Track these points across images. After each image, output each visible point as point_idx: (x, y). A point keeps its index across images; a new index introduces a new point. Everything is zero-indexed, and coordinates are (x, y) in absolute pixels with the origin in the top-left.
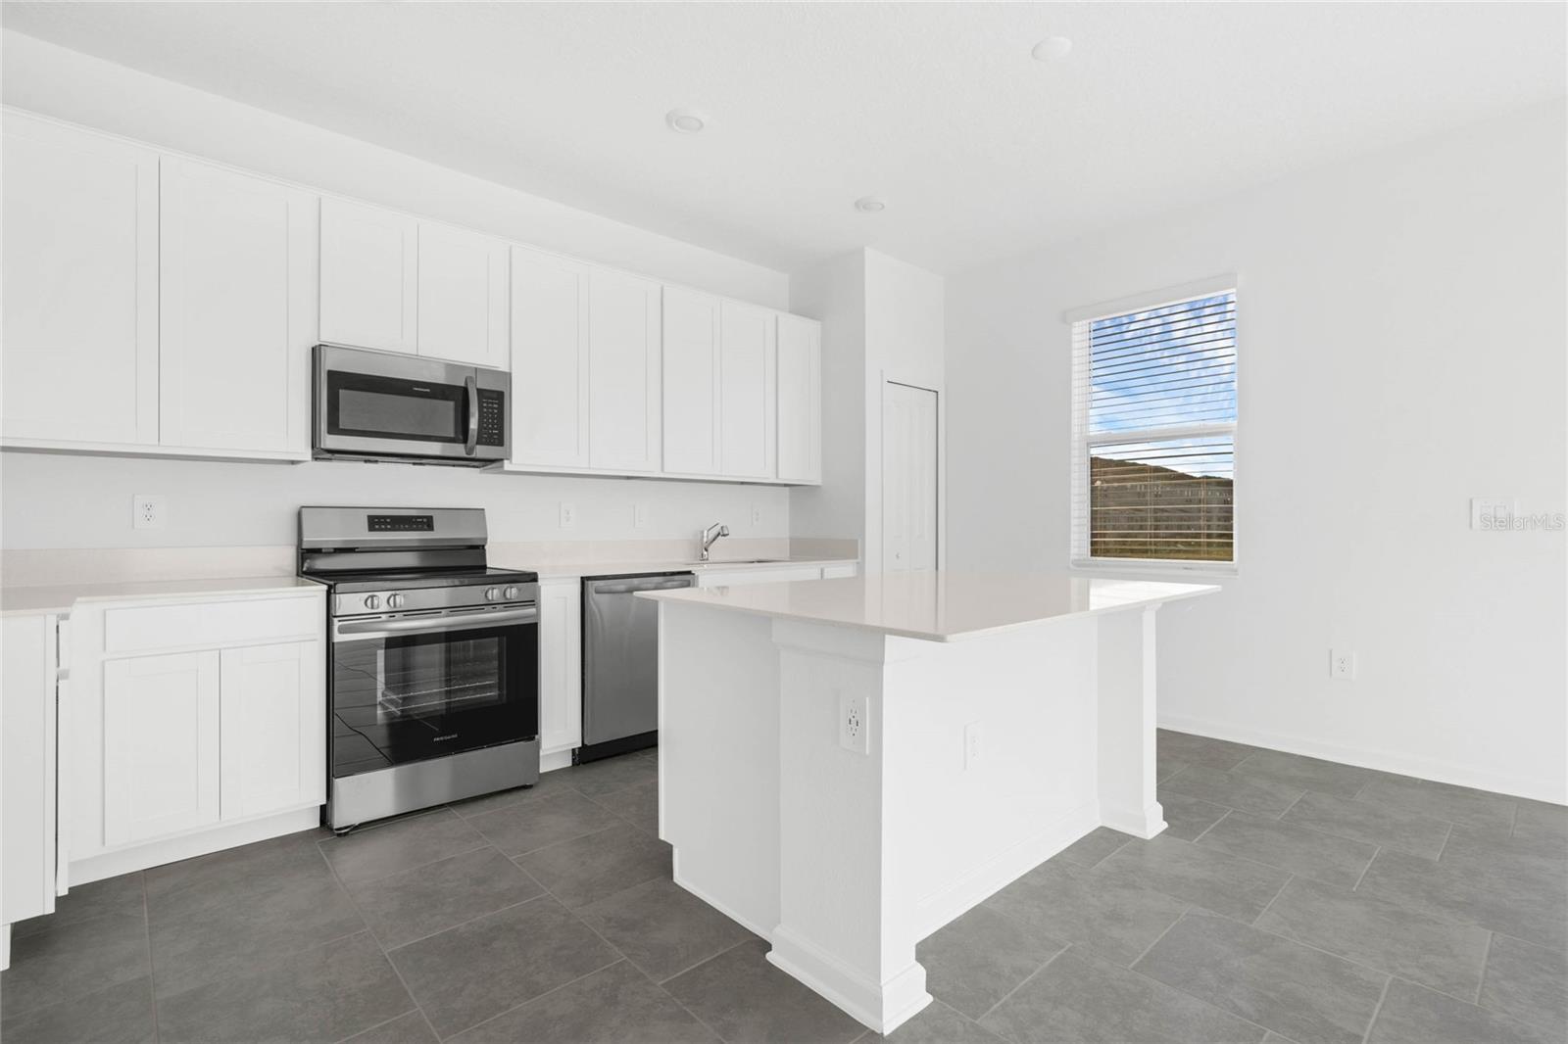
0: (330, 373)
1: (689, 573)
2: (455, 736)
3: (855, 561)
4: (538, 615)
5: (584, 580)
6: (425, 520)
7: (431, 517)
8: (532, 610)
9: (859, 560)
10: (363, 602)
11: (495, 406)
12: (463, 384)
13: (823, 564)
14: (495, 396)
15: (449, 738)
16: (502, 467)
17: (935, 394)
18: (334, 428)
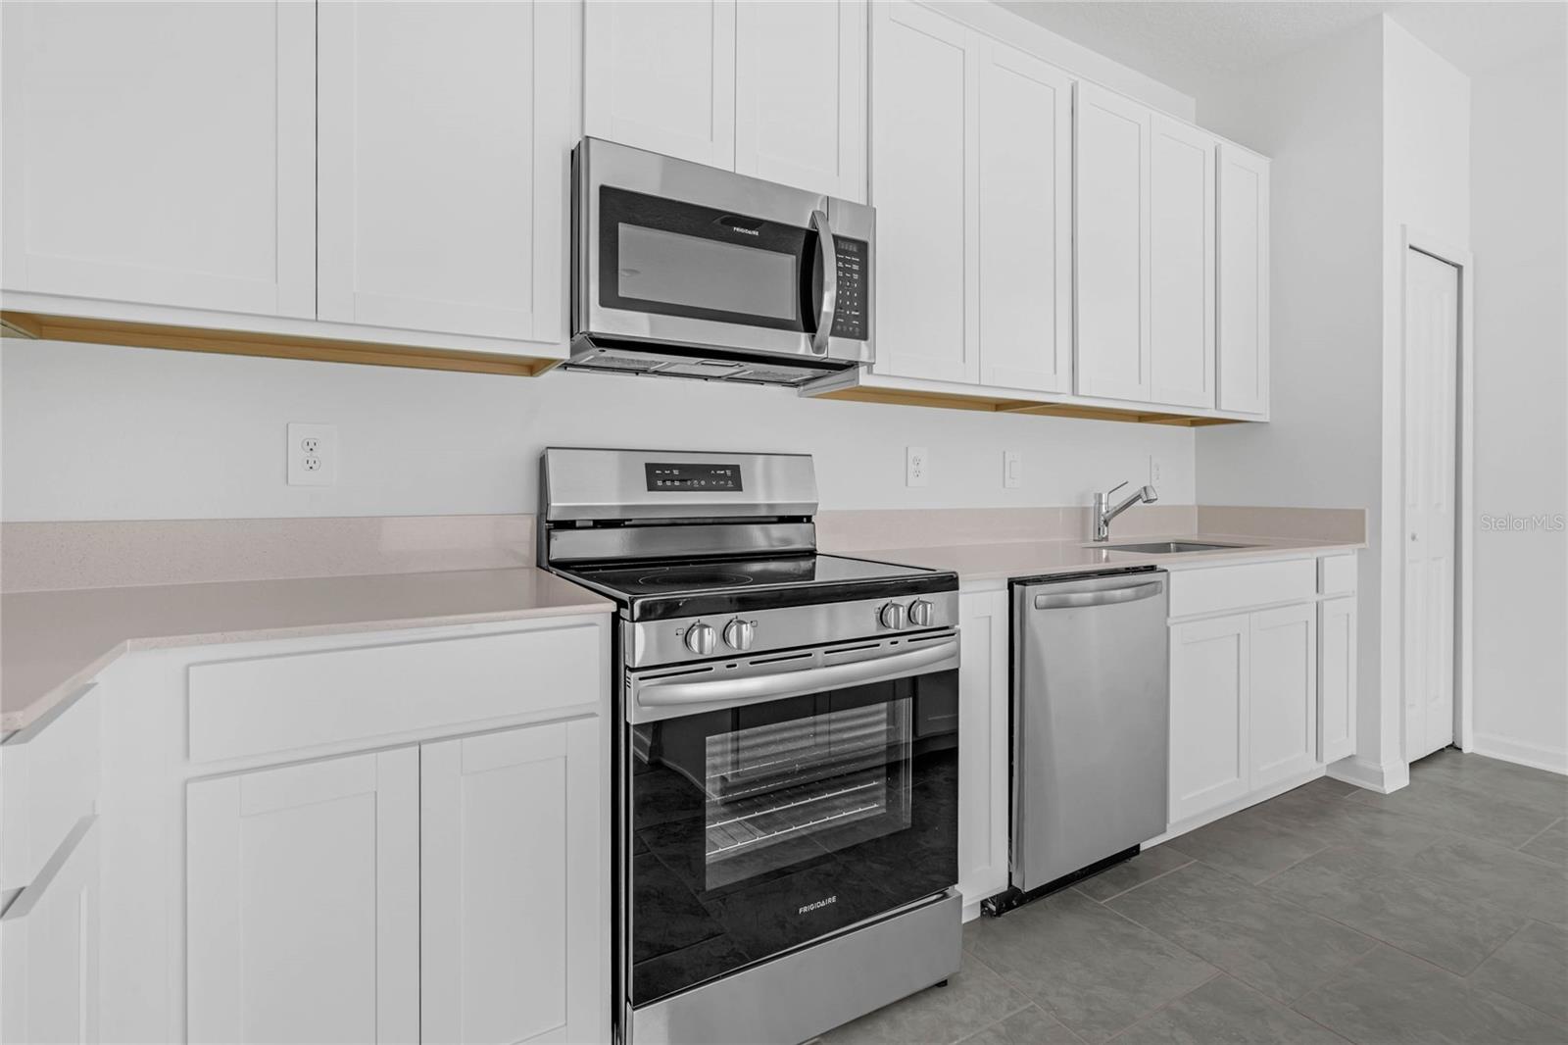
0: (605, 191)
1: (1151, 569)
2: (833, 899)
3: (1360, 546)
4: (955, 654)
5: (1011, 584)
6: (729, 473)
7: (738, 466)
8: (947, 646)
9: (1367, 545)
10: (680, 638)
11: (856, 267)
12: (806, 225)
13: (1319, 552)
14: (854, 248)
15: (823, 904)
16: (856, 378)
17: (1456, 269)
18: (610, 298)
